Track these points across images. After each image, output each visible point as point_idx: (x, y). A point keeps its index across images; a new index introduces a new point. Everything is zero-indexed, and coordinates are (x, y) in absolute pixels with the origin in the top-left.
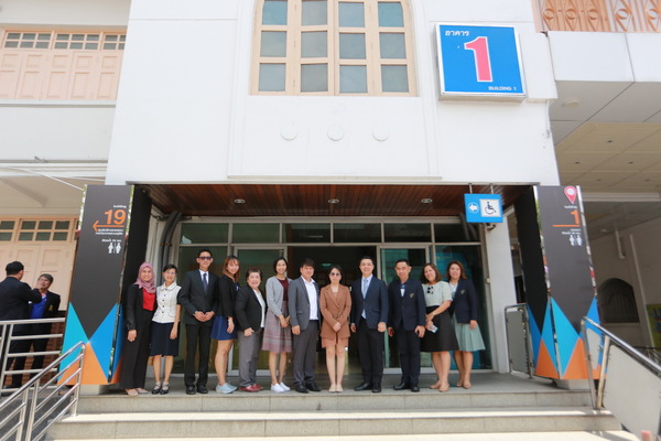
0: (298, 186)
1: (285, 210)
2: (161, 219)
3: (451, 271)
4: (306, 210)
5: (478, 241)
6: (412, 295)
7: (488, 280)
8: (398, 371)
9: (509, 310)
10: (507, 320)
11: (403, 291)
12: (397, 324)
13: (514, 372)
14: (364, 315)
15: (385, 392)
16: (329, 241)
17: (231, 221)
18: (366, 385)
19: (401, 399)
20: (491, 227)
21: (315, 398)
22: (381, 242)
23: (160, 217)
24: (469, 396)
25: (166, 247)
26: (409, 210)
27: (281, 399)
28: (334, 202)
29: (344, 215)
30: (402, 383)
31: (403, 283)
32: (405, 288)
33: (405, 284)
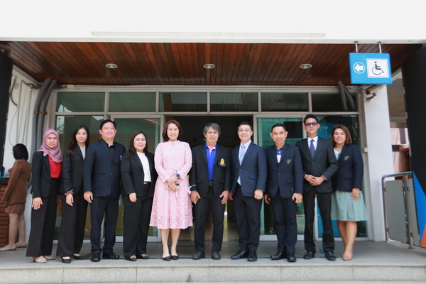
1: (161, 79)
2: (34, 87)
4: (182, 79)
5: (356, 111)
6: (289, 162)
7: (366, 150)
9: (386, 179)
10: (384, 190)
11: (279, 157)
12: (274, 192)
13: (390, 240)
14: (239, 181)
15: (262, 262)
16: (206, 111)
17: (107, 90)
19: (277, 270)
20: (371, 95)
21: (185, 269)
22: (257, 111)
23: (33, 85)
24: (351, 269)
25: (40, 115)
26: (286, 79)
27: (148, 270)
28: (209, 66)
29: (221, 84)
30: (278, 253)
31: (279, 149)
32: (282, 154)
33: (281, 149)
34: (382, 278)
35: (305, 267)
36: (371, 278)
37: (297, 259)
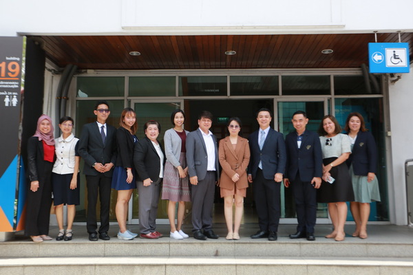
0: (194, 37)
1: (181, 63)
2: (56, 73)
3: (351, 123)
4: (202, 63)
5: (380, 94)
6: (308, 147)
7: (389, 134)
8: (294, 221)
9: (409, 164)
10: (407, 174)
11: (299, 143)
13: (412, 224)
14: (260, 166)
15: (281, 240)
16: (226, 95)
17: (127, 74)
18: (262, 233)
19: (297, 246)
20: (396, 78)
21: (213, 245)
22: (278, 95)
23: (54, 70)
24: (365, 246)
25: (63, 100)
26: (308, 62)
27: (180, 245)
28: (230, 53)
29: (241, 67)
30: (298, 232)
31: (299, 135)
32: (302, 140)
33: (301, 135)
34: (394, 254)
35: (322, 244)
36: (383, 255)
37: (316, 238)
